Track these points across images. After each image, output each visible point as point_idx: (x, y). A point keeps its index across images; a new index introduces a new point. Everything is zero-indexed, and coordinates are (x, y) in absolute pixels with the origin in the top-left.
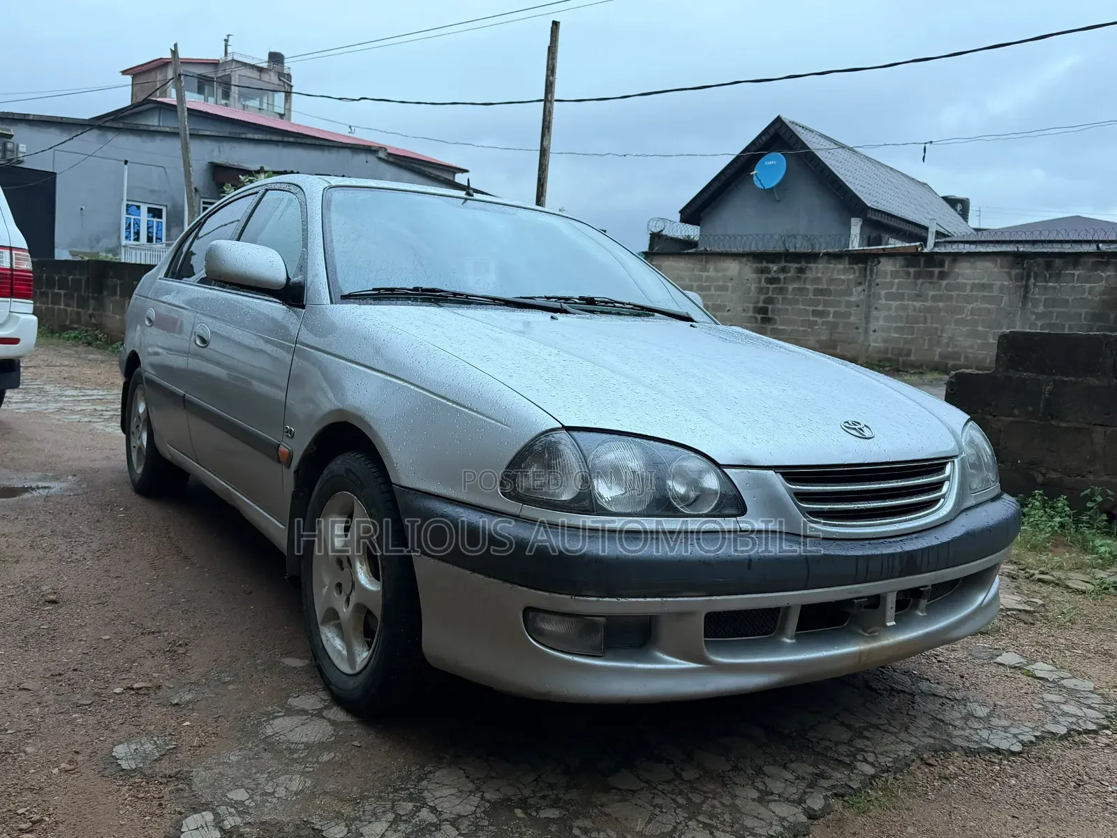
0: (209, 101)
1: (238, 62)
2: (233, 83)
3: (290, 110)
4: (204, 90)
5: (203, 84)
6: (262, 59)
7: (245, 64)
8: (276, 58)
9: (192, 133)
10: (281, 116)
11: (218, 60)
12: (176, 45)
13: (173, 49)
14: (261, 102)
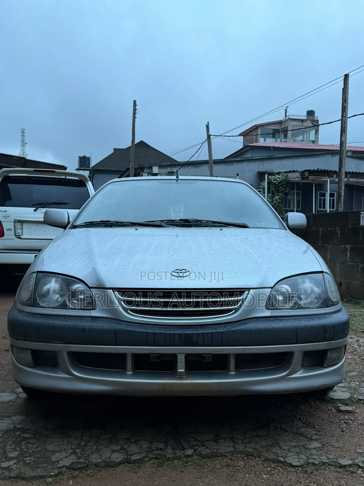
0: (278, 141)
1: (291, 119)
2: (289, 130)
3: (318, 138)
4: (275, 136)
5: (274, 134)
6: (303, 115)
7: (295, 120)
8: (311, 113)
9: (214, 161)
10: (313, 142)
11: (282, 120)
12: (208, 123)
13: (207, 125)
14: (304, 137)
